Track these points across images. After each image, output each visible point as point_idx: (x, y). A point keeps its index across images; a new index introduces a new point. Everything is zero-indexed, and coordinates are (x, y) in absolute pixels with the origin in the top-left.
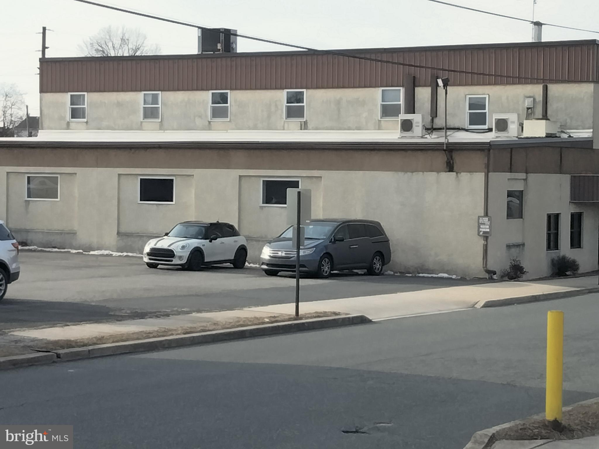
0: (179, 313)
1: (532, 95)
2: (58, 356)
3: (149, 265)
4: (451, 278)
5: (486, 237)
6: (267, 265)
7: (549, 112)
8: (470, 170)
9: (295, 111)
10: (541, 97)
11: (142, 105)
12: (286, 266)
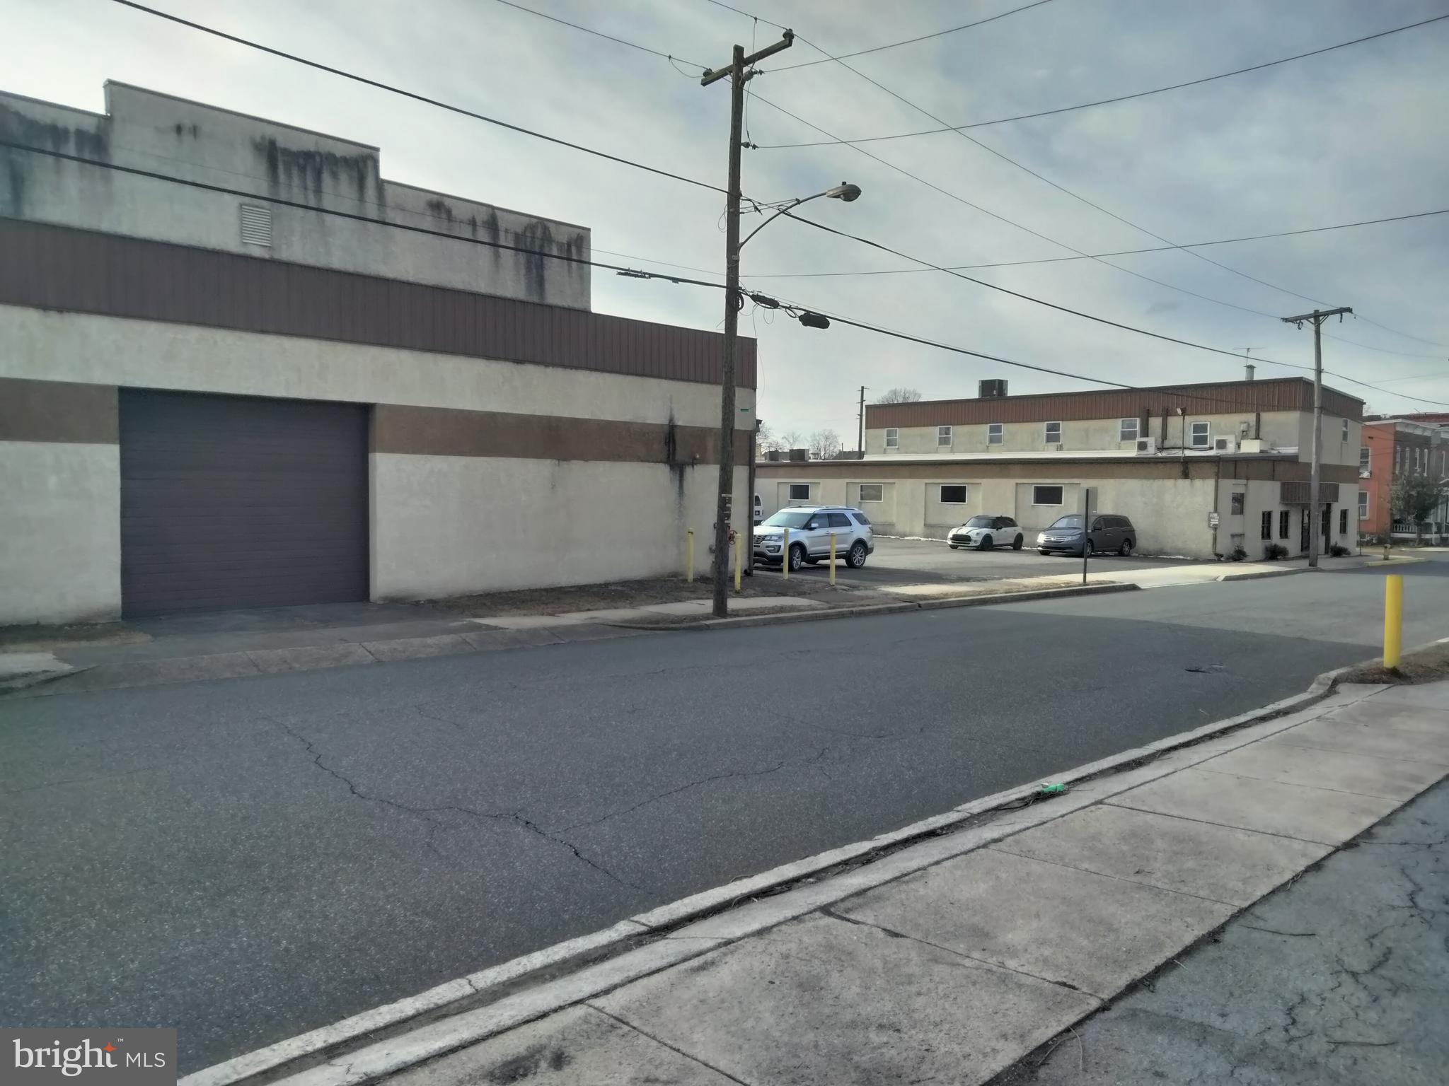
0: (993, 579)
1: (1246, 420)
2: (920, 606)
3: (951, 546)
4: (1186, 560)
5: (1215, 528)
6: (1042, 547)
7: (1261, 434)
8: (1203, 477)
9: (1052, 437)
10: (1254, 423)
11: (938, 436)
12: (1060, 548)
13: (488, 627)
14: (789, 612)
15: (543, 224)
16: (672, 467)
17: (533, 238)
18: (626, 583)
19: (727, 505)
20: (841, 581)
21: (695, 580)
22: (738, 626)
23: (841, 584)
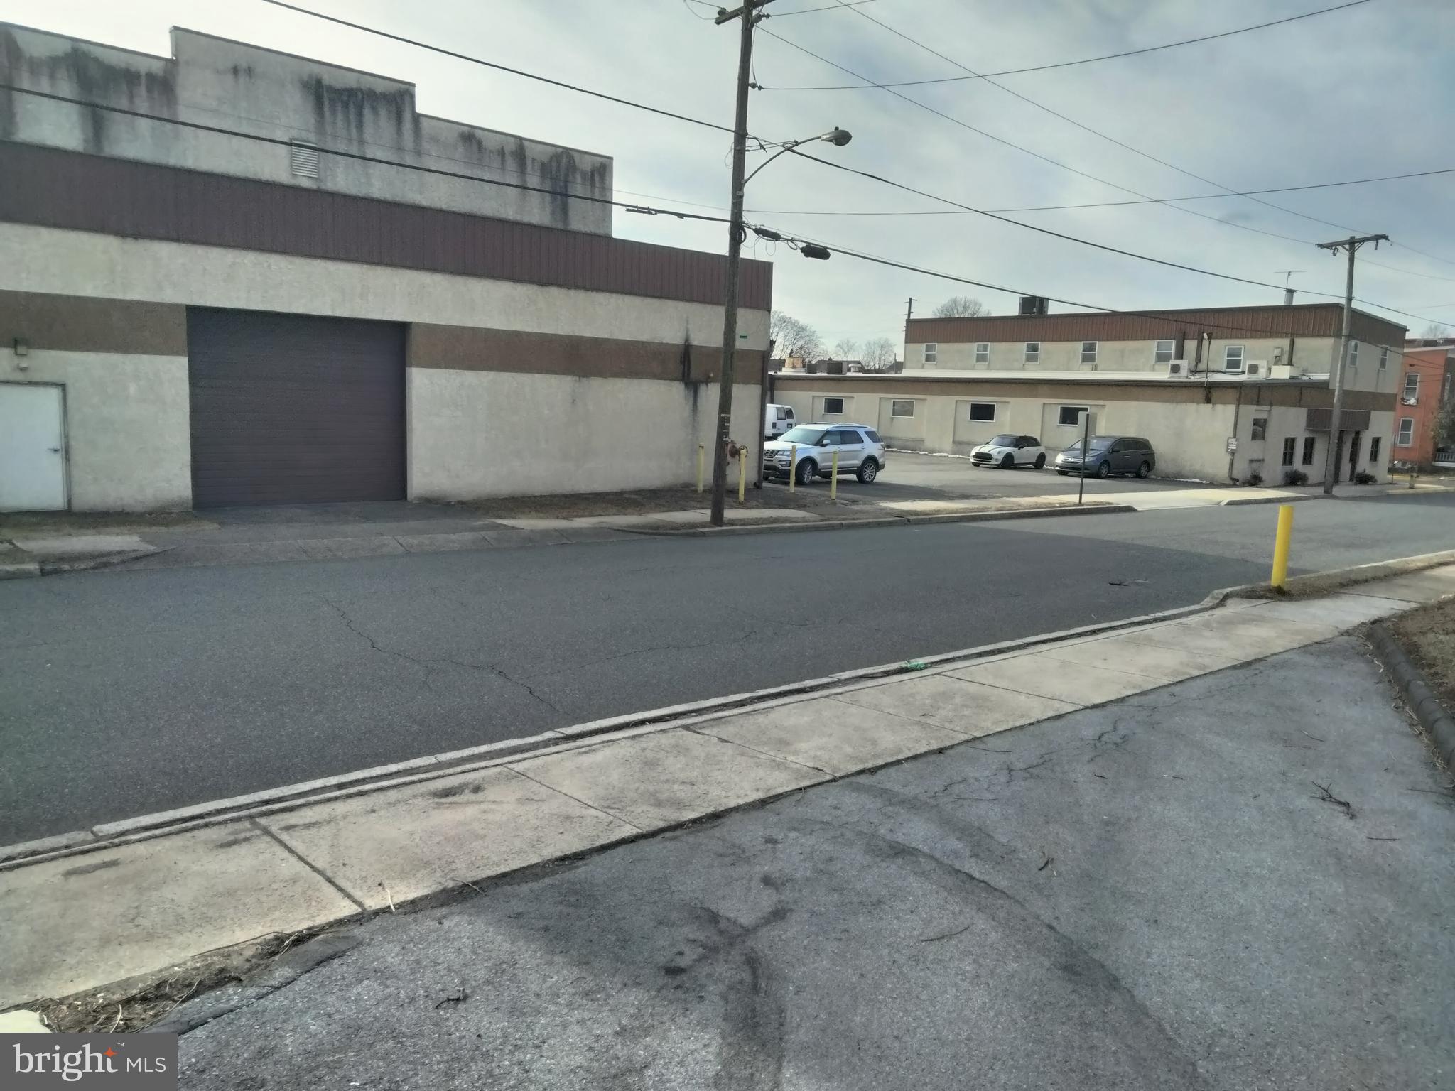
0: (994, 497)
1: (1280, 346)
2: (909, 520)
3: (973, 463)
5: (1233, 453)
6: (1060, 467)
7: (1294, 360)
8: (1224, 403)
9: (1088, 358)
10: (1288, 349)
11: (976, 352)
12: (1074, 469)
13: (506, 527)
14: (782, 522)
15: (567, 153)
16: (687, 385)
17: (558, 167)
18: (639, 492)
19: (726, 425)
20: (844, 495)
21: (705, 491)
22: (732, 533)
23: (842, 499)
